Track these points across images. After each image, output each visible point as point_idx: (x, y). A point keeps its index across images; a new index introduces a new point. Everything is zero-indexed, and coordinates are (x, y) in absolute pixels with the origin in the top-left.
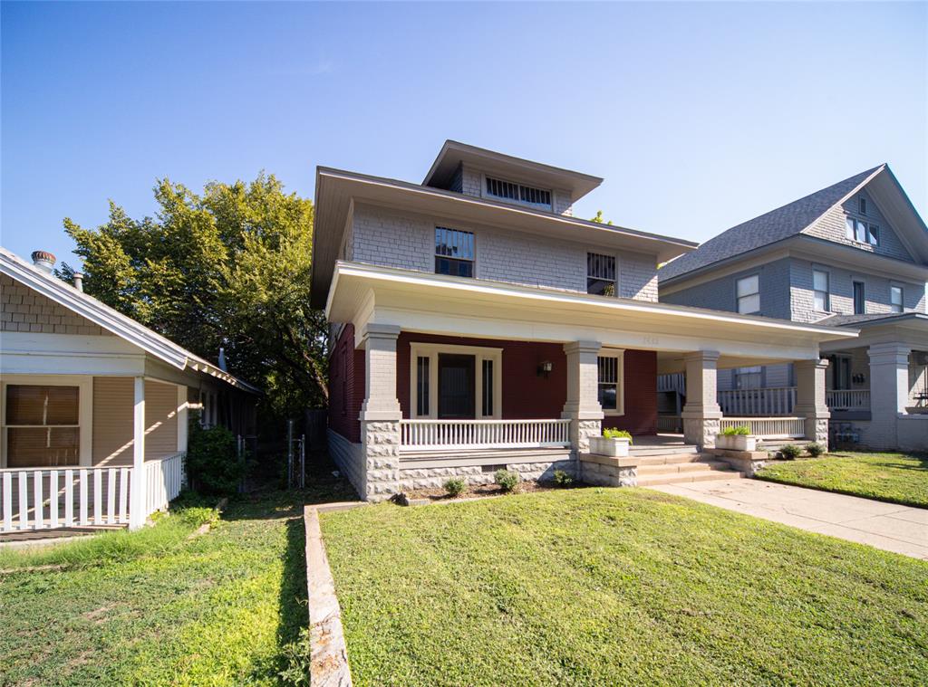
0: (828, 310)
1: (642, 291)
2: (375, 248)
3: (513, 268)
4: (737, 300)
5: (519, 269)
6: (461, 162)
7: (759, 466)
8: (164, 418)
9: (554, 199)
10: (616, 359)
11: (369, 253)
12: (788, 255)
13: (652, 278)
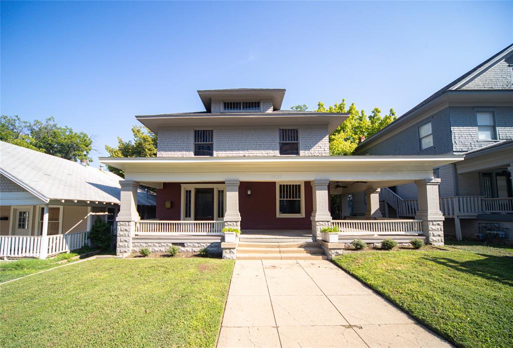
0: (496, 138)
1: (317, 145)
2: (166, 144)
3: (233, 144)
4: (420, 140)
5: (237, 144)
6: (210, 98)
7: (337, 253)
8: (83, 219)
9: (262, 105)
10: (299, 186)
11: (163, 147)
12: (448, 106)
13: (325, 137)
